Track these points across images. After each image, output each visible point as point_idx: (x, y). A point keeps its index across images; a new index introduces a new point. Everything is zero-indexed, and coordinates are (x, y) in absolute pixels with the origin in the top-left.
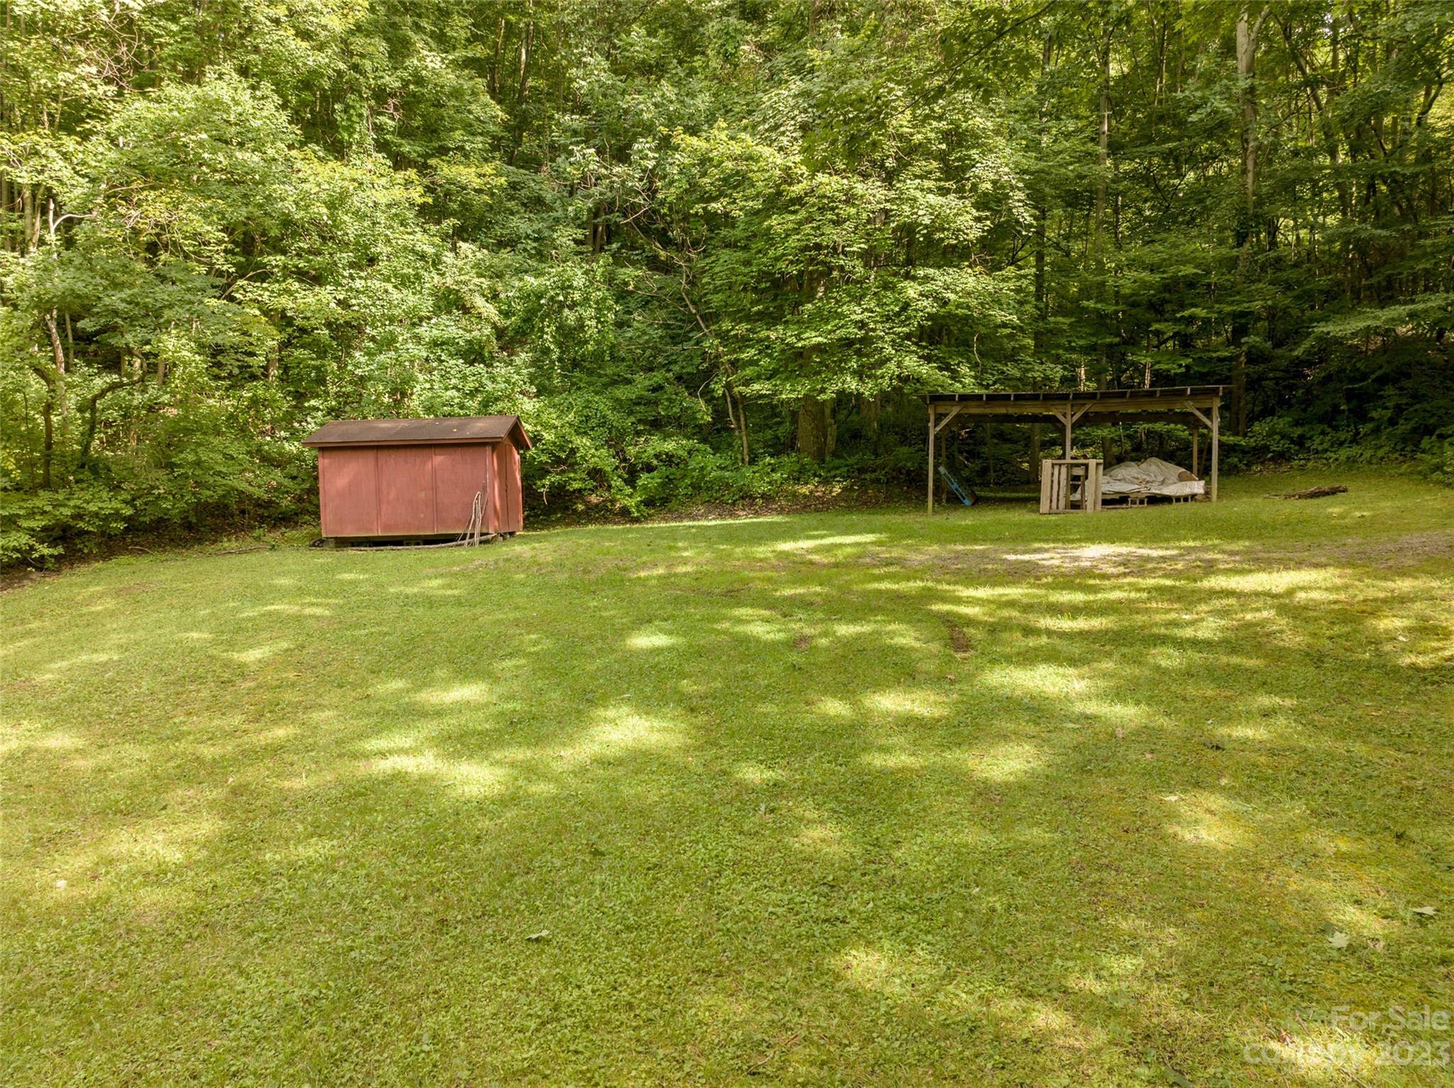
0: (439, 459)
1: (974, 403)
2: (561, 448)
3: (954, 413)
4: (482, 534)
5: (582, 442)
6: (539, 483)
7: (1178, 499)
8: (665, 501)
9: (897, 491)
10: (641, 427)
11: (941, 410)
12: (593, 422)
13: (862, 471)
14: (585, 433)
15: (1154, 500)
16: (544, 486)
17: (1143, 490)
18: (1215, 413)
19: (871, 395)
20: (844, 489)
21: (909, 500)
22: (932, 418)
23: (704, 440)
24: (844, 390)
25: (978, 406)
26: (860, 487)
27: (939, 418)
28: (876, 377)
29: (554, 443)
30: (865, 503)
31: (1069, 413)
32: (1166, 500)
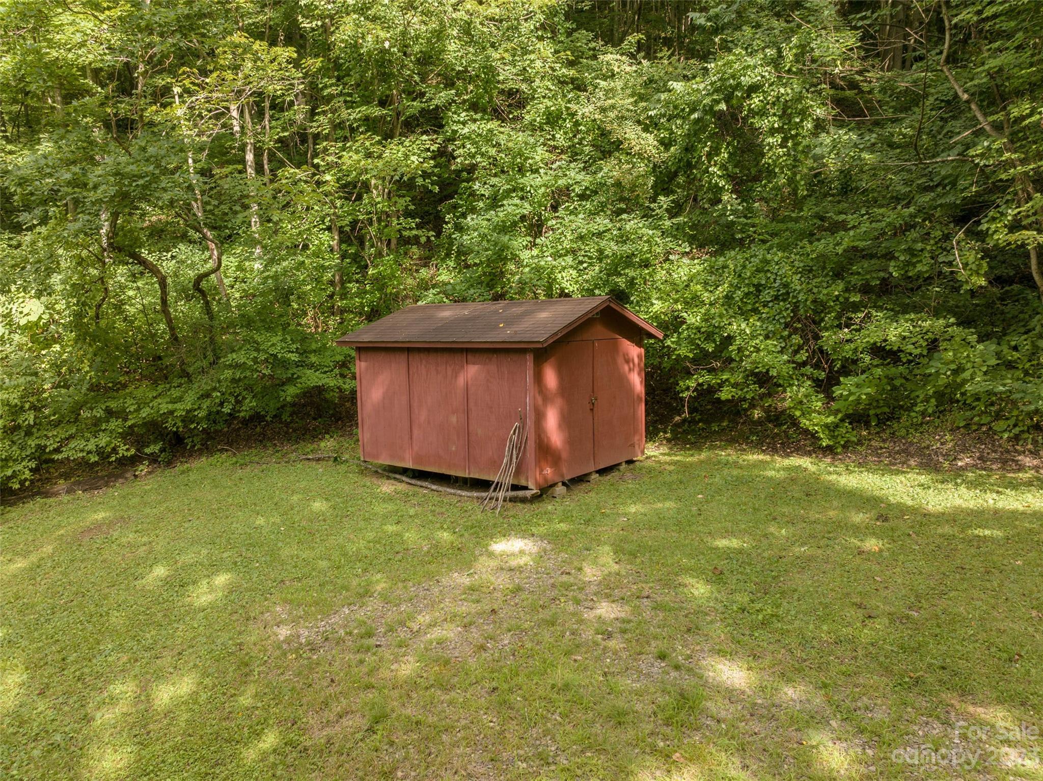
0: (472, 372)
2: (709, 337)
4: (515, 488)
5: (739, 327)
6: (681, 383)
8: (885, 420)
10: (856, 298)
12: (766, 296)
14: (755, 311)
16: (688, 388)
23: (965, 322)
29: (698, 329)
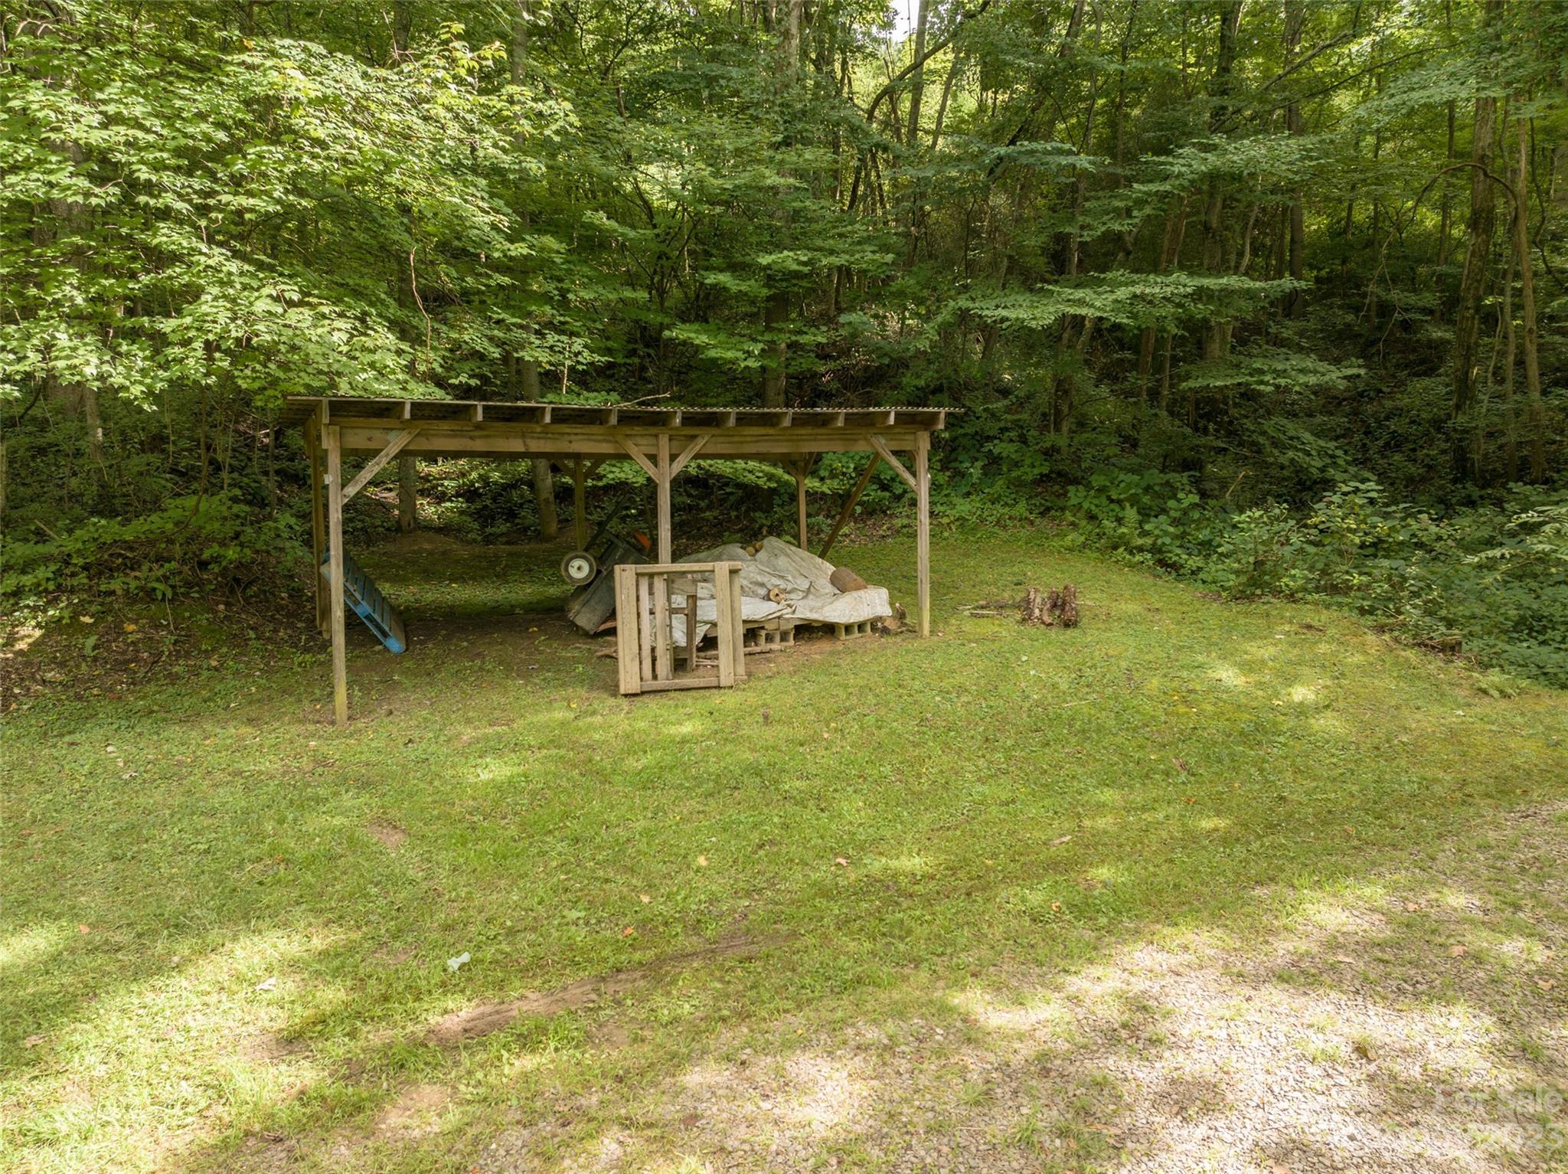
1: (445, 426)
3: (393, 449)
7: (848, 628)
9: (204, 618)
11: (358, 439)
13: (99, 569)
15: (806, 631)
17: (787, 613)
18: (922, 463)
19: (150, 393)
20: (52, 628)
21: (238, 642)
22: (334, 460)
24: (52, 376)
25: (454, 434)
26: (99, 617)
27: (355, 460)
28: (159, 341)
30: (122, 665)
31: (664, 455)
32: (829, 630)
